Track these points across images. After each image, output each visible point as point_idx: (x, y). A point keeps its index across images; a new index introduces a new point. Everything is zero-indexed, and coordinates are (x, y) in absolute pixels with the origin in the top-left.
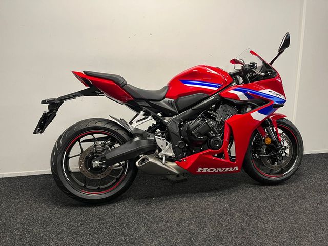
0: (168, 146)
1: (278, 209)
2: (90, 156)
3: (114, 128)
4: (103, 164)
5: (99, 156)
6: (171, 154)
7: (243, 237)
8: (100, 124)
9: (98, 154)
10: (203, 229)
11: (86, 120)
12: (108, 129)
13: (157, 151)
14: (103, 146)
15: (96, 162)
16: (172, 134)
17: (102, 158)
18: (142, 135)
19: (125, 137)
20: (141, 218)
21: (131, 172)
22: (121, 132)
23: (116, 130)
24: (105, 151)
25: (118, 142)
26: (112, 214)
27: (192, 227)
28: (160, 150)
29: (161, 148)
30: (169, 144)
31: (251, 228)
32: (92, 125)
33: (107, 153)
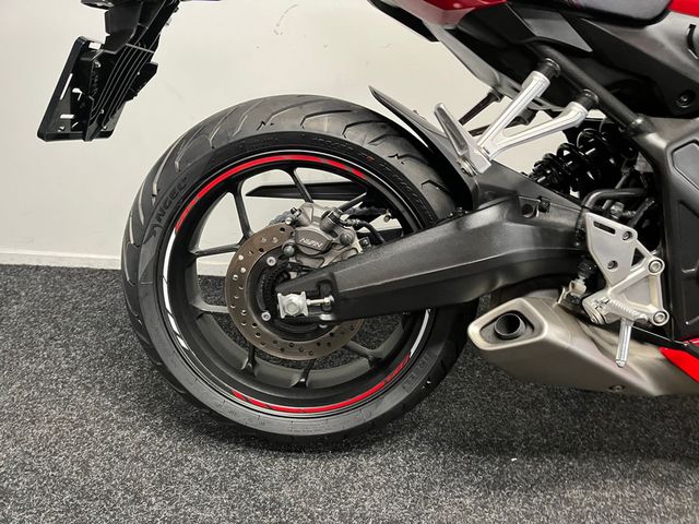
0: (640, 269)
2: (272, 261)
3: (385, 151)
4: (321, 307)
5: (309, 270)
6: (652, 309)
8: (326, 126)
9: (306, 262)
11: (265, 100)
12: (357, 153)
13: (580, 285)
14: (330, 231)
15: (294, 298)
16: (677, 212)
17: (320, 283)
18: (515, 199)
19: (433, 196)
21: (438, 351)
22: (416, 174)
23: (394, 162)
24: (337, 251)
25: (396, 214)
28: (596, 282)
29: (608, 273)
30: (650, 257)
32: (288, 123)
33: (343, 261)
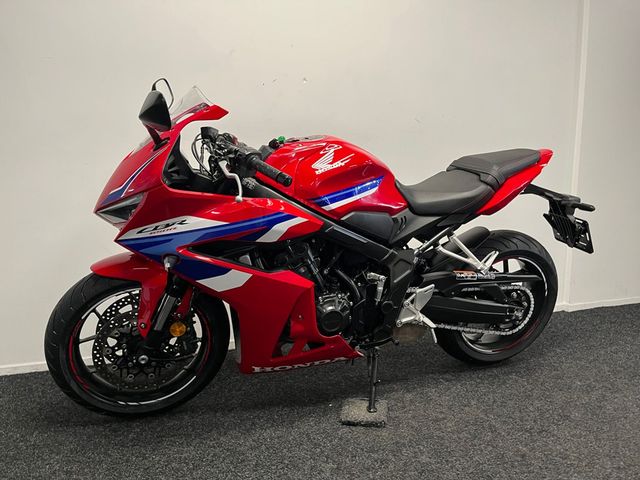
1: (576, 415)
7: (529, 472)
10: (447, 461)
20: (317, 445)
26: (254, 441)
27: (424, 459)
31: (538, 454)
